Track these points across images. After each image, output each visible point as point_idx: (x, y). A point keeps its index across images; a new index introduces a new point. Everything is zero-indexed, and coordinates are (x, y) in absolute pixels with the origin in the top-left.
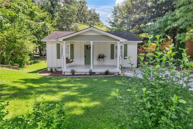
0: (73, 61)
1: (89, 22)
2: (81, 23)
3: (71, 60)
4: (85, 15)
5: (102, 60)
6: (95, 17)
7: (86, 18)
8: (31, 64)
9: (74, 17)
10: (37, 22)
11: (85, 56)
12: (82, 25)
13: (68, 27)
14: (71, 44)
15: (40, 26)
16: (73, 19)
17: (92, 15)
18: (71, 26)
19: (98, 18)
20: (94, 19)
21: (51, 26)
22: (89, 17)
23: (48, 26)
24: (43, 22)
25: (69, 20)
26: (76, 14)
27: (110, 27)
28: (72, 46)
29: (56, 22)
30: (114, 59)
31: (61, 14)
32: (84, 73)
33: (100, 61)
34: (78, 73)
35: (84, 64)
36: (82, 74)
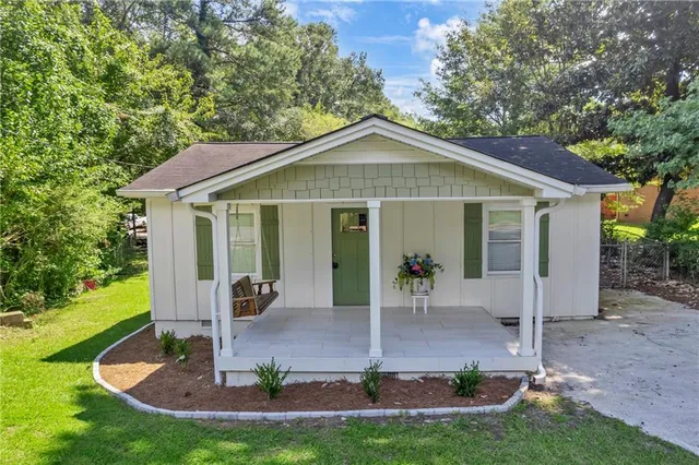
1: (344, 102)
2: (313, 108)
3: (266, 289)
4: (327, 78)
5: (422, 288)
6: (364, 83)
7: (333, 87)
8: (106, 283)
9: (287, 86)
10: (134, 106)
11: (335, 266)
12: (318, 116)
13: (262, 125)
15: (147, 122)
16: (282, 93)
17: (355, 75)
18: (274, 121)
19: (377, 88)
20: (360, 94)
21: (192, 124)
22: (344, 84)
23: (180, 125)
24: (160, 109)
25: (269, 99)
26: (295, 72)
27: (434, 119)
28: (270, 217)
29: (212, 105)
30: (480, 277)
31: (234, 76)
32: (334, 378)
33: (415, 289)
34: (301, 379)
35: (331, 305)
36: (322, 383)
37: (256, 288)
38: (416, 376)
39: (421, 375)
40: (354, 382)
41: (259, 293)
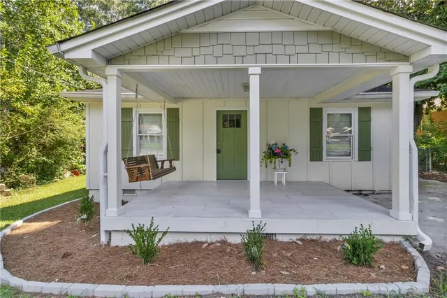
0: (172, 169)
3: (167, 165)
5: (282, 166)
11: (218, 152)
14: (169, 110)
28: (174, 116)
32: (214, 238)
33: (277, 167)
34: (182, 239)
35: (215, 179)
36: (202, 243)
37: (159, 164)
38: (294, 238)
39: (298, 237)
40: (233, 242)
41: (162, 168)
